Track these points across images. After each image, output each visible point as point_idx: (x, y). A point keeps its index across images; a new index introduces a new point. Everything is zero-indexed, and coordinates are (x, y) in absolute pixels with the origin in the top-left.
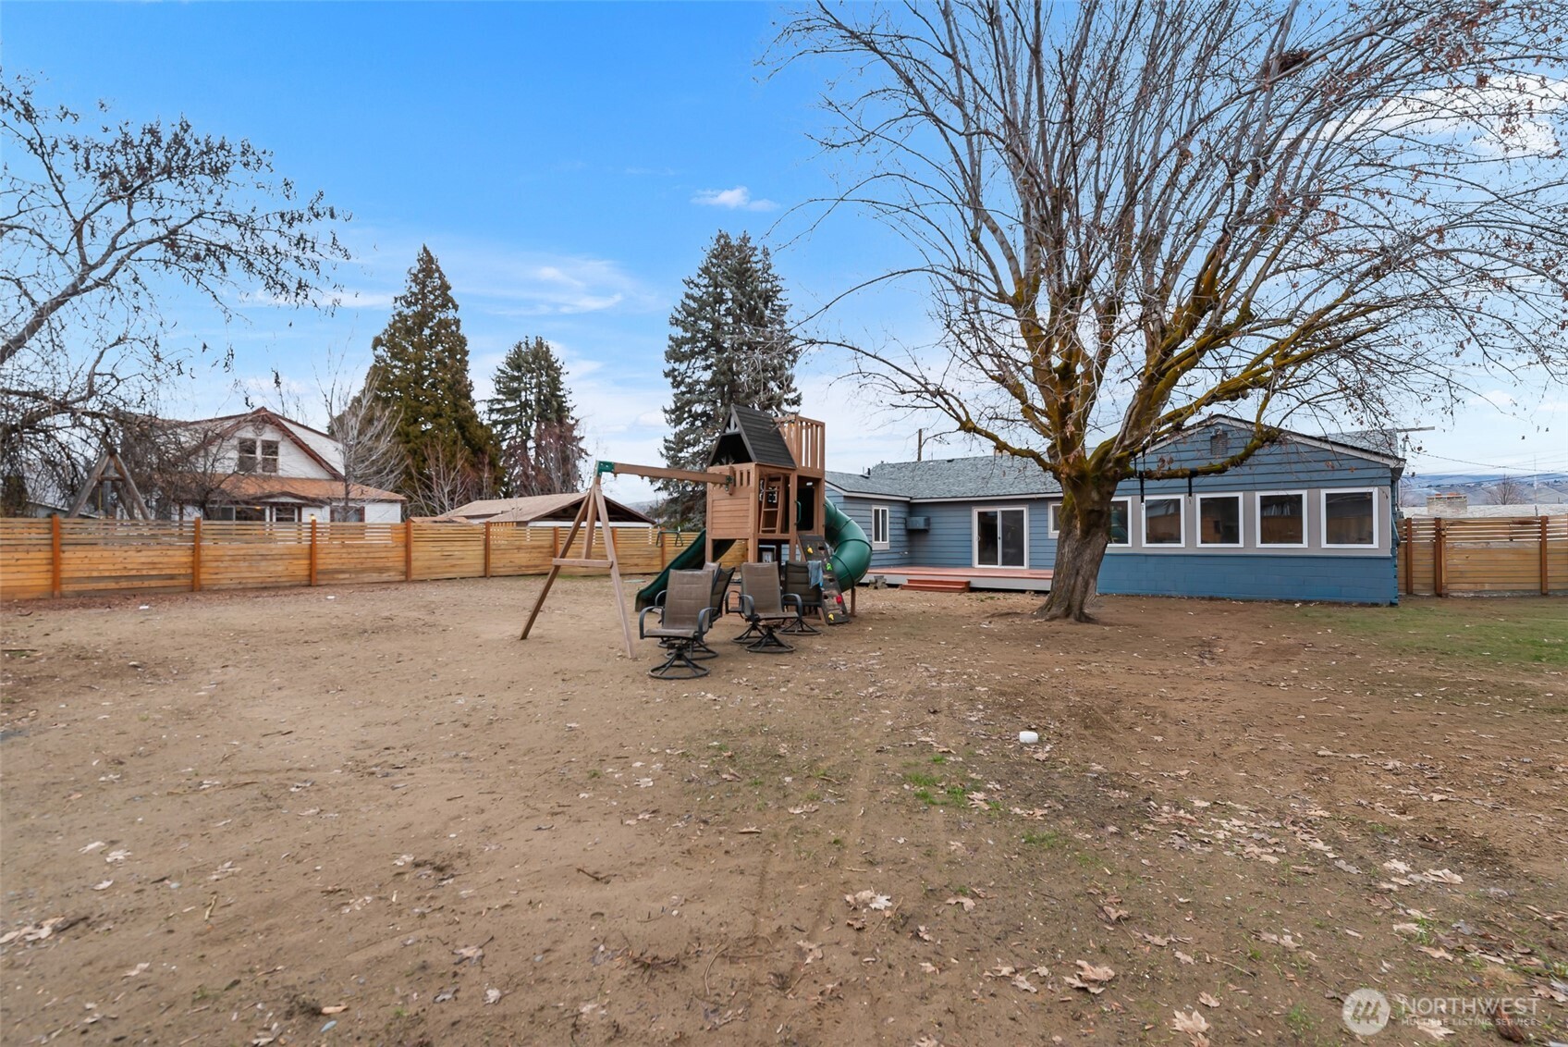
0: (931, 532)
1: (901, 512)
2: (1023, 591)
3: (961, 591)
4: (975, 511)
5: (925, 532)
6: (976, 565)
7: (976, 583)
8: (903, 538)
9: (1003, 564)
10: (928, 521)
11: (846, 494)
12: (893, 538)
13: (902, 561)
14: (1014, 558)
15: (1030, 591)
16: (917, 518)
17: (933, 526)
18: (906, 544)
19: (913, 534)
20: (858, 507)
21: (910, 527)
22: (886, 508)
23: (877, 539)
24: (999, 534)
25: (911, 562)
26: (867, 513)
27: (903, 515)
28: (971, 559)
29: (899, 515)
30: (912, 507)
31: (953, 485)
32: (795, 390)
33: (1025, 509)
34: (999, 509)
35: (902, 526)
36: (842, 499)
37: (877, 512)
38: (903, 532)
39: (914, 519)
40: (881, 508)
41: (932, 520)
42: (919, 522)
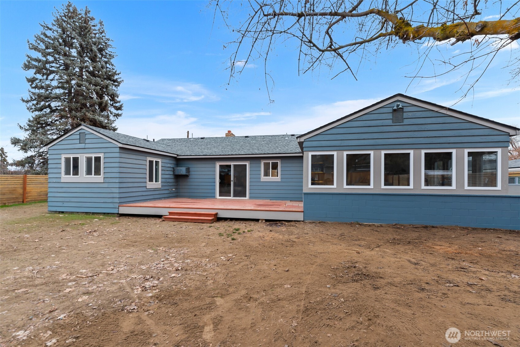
0: (190, 177)
1: (170, 164)
2: (257, 220)
3: (212, 221)
4: (218, 165)
5: (186, 176)
6: (218, 197)
7: (222, 214)
8: (172, 180)
9: (234, 196)
10: (188, 170)
11: (121, 146)
12: (164, 180)
13: (171, 195)
14: (241, 192)
15: (262, 220)
16: (181, 168)
17: (192, 173)
18: (174, 184)
19: (179, 178)
20: (134, 157)
21: (177, 174)
22: (159, 160)
23: (151, 180)
24: (232, 178)
25: (177, 195)
26: (143, 162)
27: (172, 166)
28: (214, 193)
29: (169, 165)
30: (178, 161)
31: (204, 149)
32: (119, 102)
33: (247, 163)
34: (232, 163)
35: (171, 173)
36: (118, 150)
37: (151, 162)
38: (172, 177)
39: (179, 168)
40: (154, 160)
41: (191, 169)
42: (182, 170)
